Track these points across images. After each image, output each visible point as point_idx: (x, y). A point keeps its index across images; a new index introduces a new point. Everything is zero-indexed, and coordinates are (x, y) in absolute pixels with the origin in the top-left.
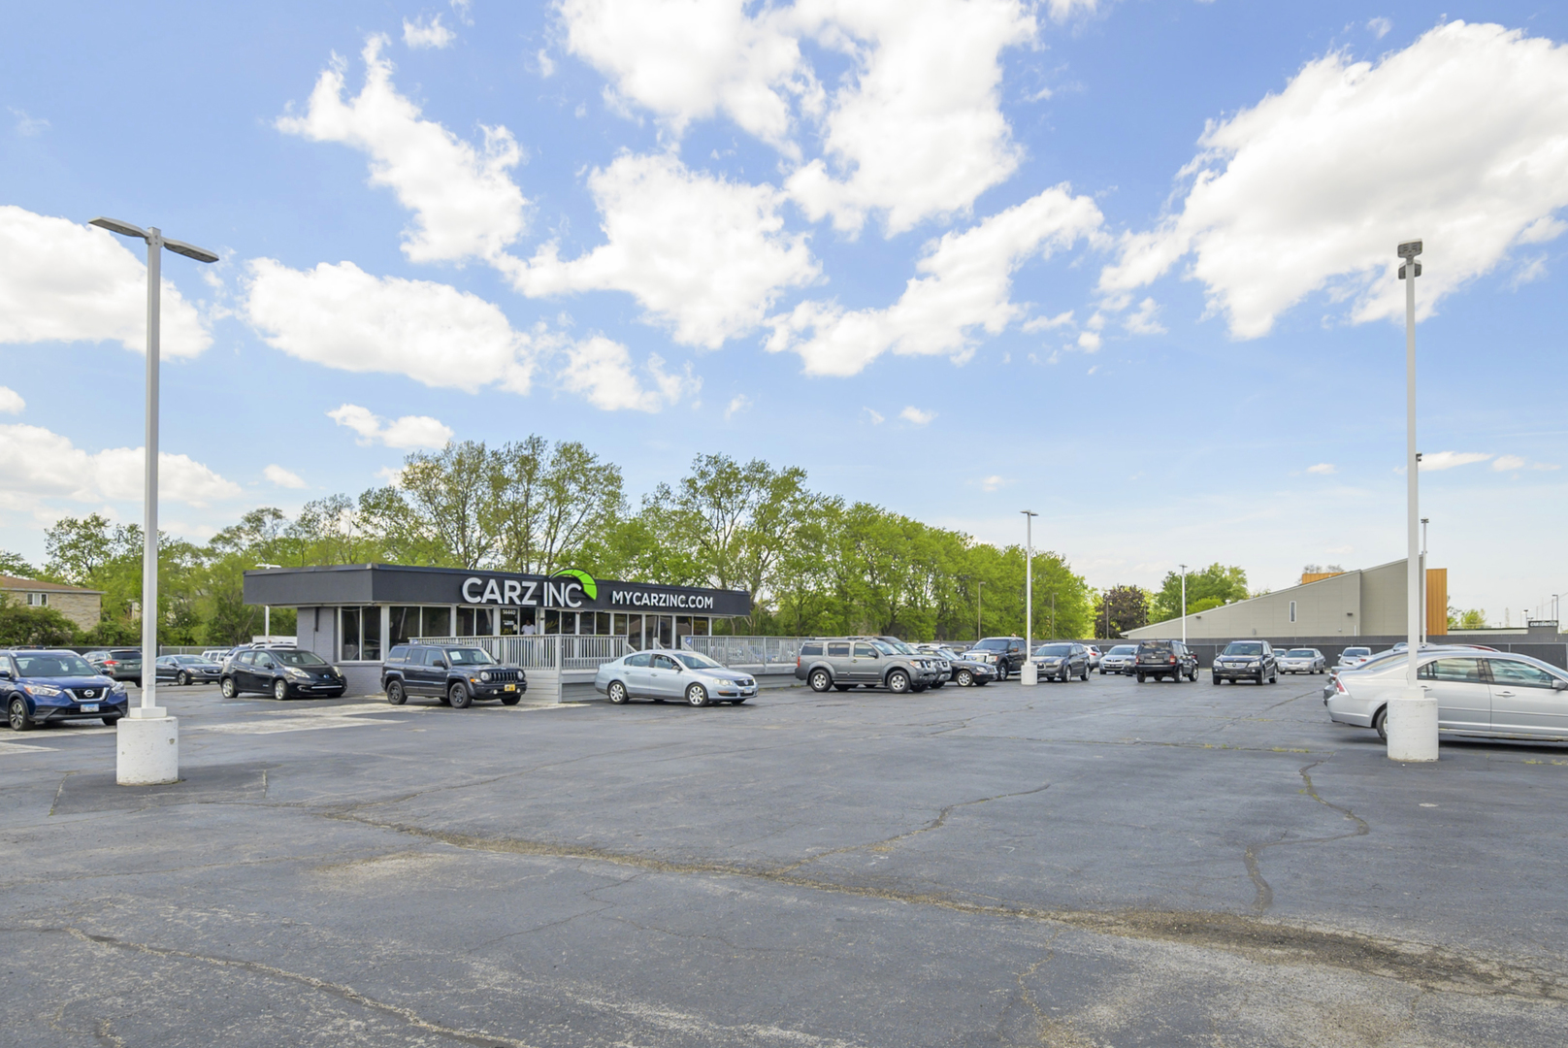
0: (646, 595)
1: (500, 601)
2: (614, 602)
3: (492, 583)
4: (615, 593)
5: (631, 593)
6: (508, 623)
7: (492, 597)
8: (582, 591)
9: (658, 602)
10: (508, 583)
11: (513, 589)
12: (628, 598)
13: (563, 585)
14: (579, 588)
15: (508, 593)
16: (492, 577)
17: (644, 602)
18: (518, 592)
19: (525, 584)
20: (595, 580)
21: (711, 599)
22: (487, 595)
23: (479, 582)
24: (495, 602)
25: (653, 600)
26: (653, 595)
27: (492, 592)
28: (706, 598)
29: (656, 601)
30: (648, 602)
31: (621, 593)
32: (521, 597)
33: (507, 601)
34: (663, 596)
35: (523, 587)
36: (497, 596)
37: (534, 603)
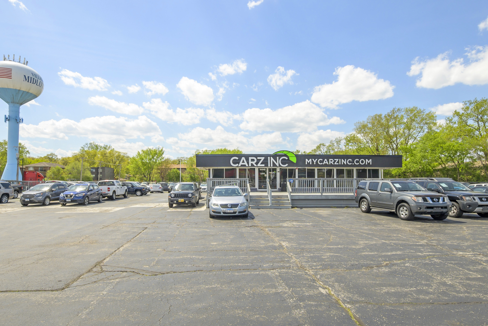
0: (326, 160)
1: (247, 165)
2: (306, 164)
3: (243, 158)
4: (307, 160)
5: (316, 160)
6: (262, 174)
7: (243, 164)
8: (288, 159)
9: (334, 163)
10: (250, 158)
11: (253, 160)
12: (315, 162)
13: (278, 158)
14: (287, 158)
15: (250, 162)
16: (243, 156)
17: (324, 163)
18: (256, 161)
19: (258, 158)
20: (295, 155)
21: (371, 160)
22: (241, 163)
23: (237, 158)
24: (245, 166)
25: (330, 162)
26: (330, 160)
27: (243, 162)
28: (367, 160)
29: (332, 162)
30: (327, 163)
31: (310, 160)
32: (257, 163)
33: (250, 165)
34: (337, 160)
35: (257, 159)
36: (246, 163)
37: (264, 165)
